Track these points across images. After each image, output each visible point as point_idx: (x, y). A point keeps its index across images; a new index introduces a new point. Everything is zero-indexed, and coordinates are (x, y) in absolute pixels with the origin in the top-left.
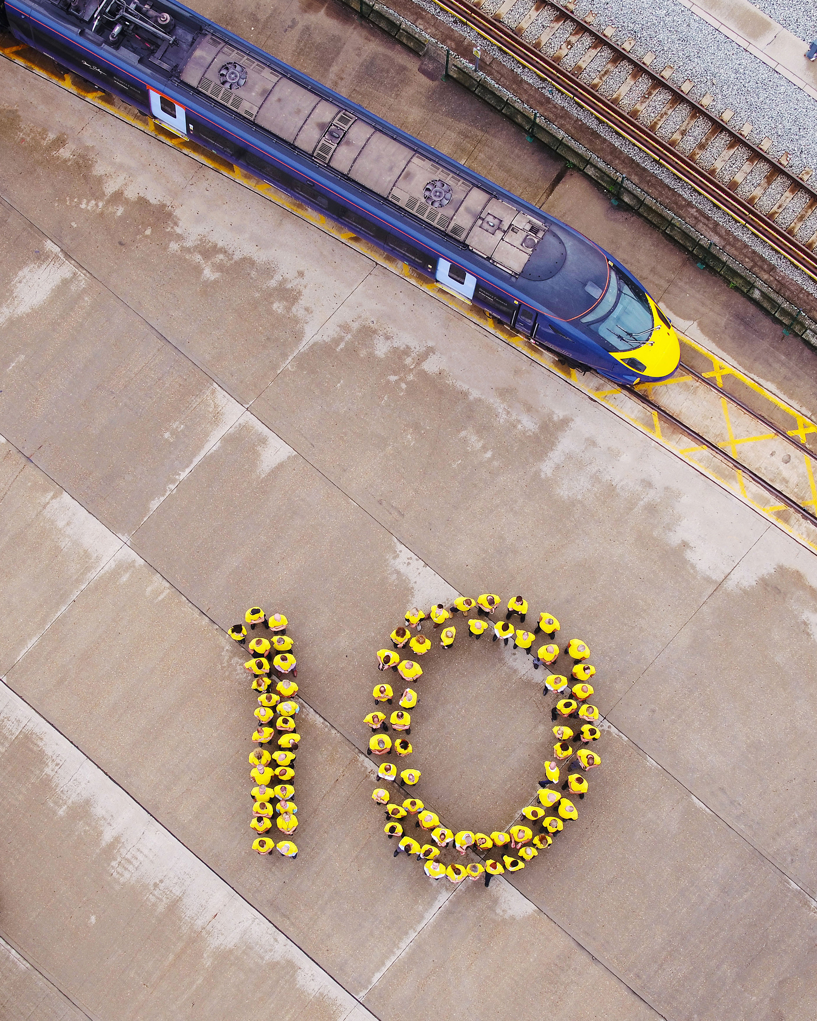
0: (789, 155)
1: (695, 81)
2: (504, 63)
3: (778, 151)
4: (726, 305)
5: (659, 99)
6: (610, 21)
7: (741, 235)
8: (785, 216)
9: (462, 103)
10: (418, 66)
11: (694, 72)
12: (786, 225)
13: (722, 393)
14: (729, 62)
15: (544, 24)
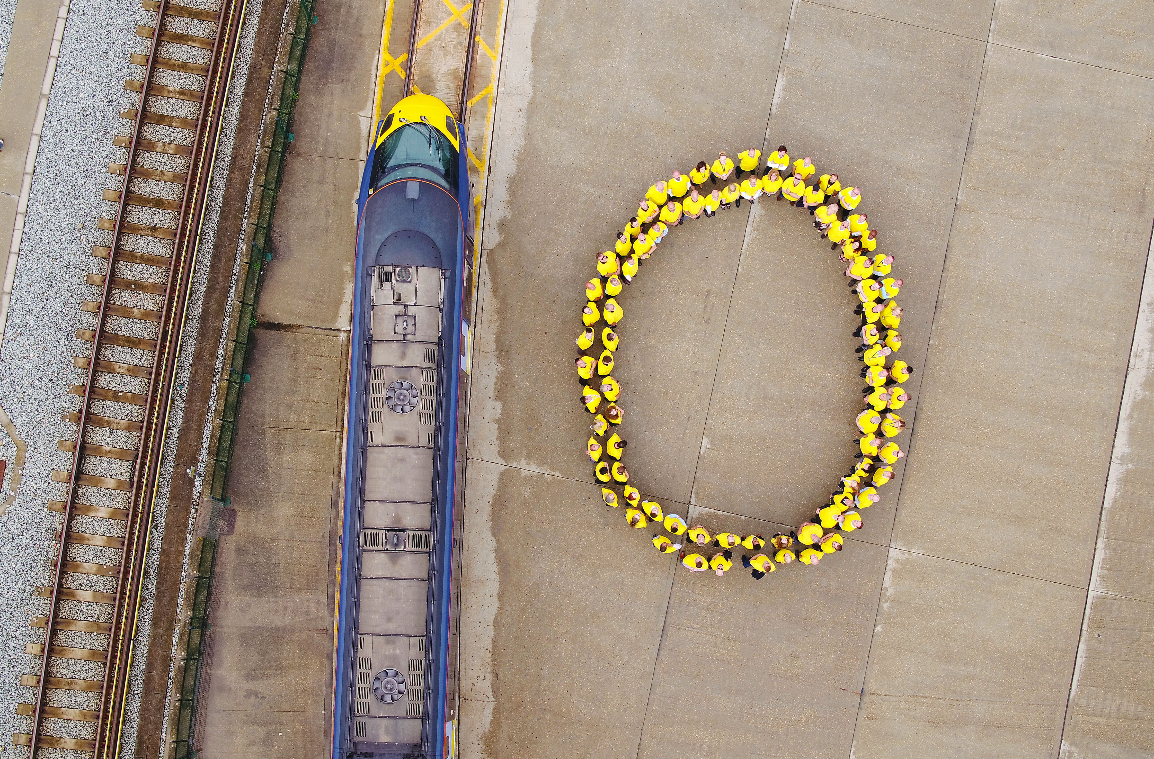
0: (122, 112)
1: (89, 246)
2: (175, 451)
3: (123, 125)
4: (319, 92)
5: (129, 272)
6: (69, 367)
7: (234, 116)
8: (190, 83)
9: (244, 469)
10: (229, 537)
11: (80, 252)
12: (199, 78)
13: (413, 50)
14: (49, 224)
15: (108, 434)
